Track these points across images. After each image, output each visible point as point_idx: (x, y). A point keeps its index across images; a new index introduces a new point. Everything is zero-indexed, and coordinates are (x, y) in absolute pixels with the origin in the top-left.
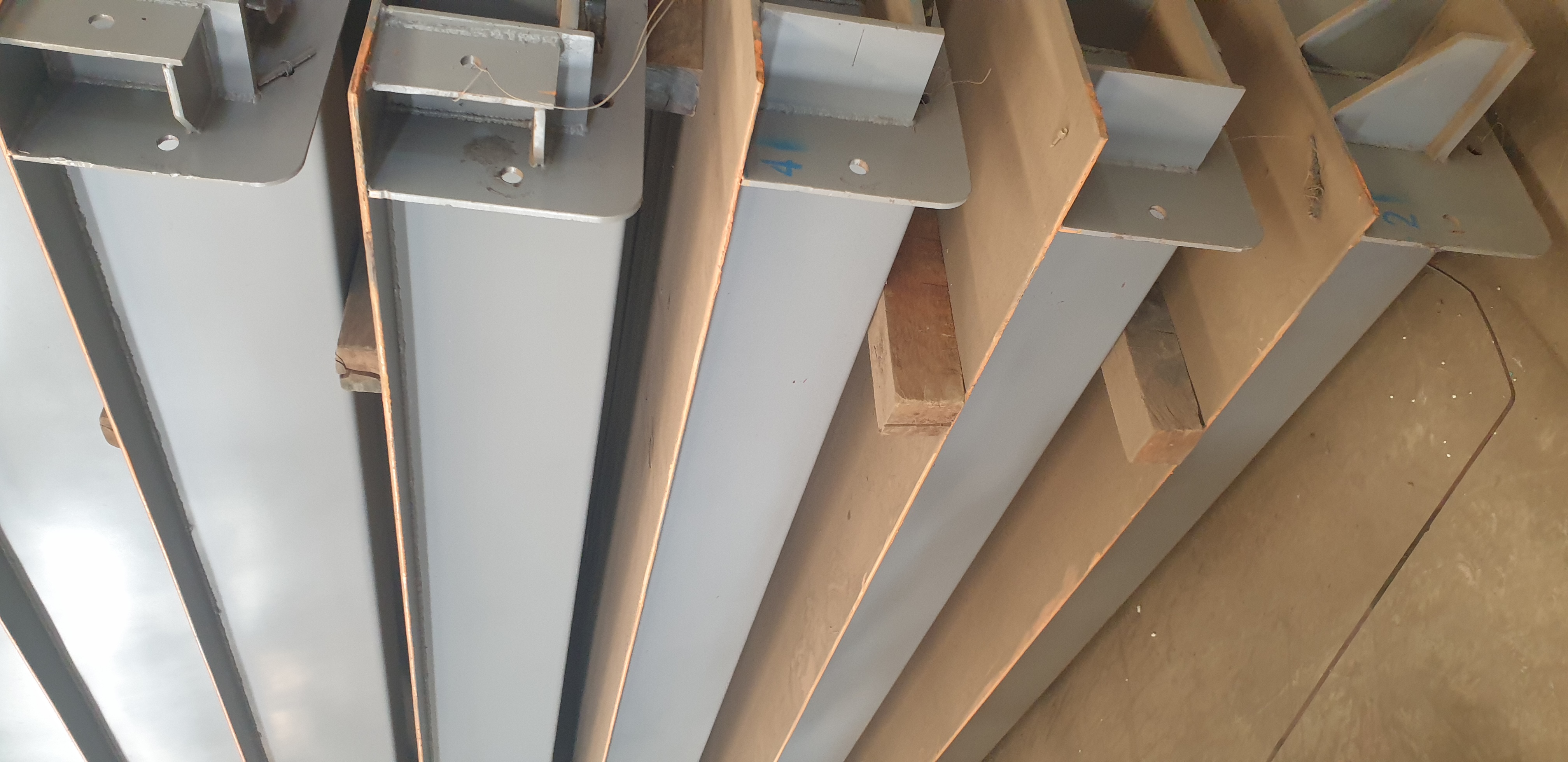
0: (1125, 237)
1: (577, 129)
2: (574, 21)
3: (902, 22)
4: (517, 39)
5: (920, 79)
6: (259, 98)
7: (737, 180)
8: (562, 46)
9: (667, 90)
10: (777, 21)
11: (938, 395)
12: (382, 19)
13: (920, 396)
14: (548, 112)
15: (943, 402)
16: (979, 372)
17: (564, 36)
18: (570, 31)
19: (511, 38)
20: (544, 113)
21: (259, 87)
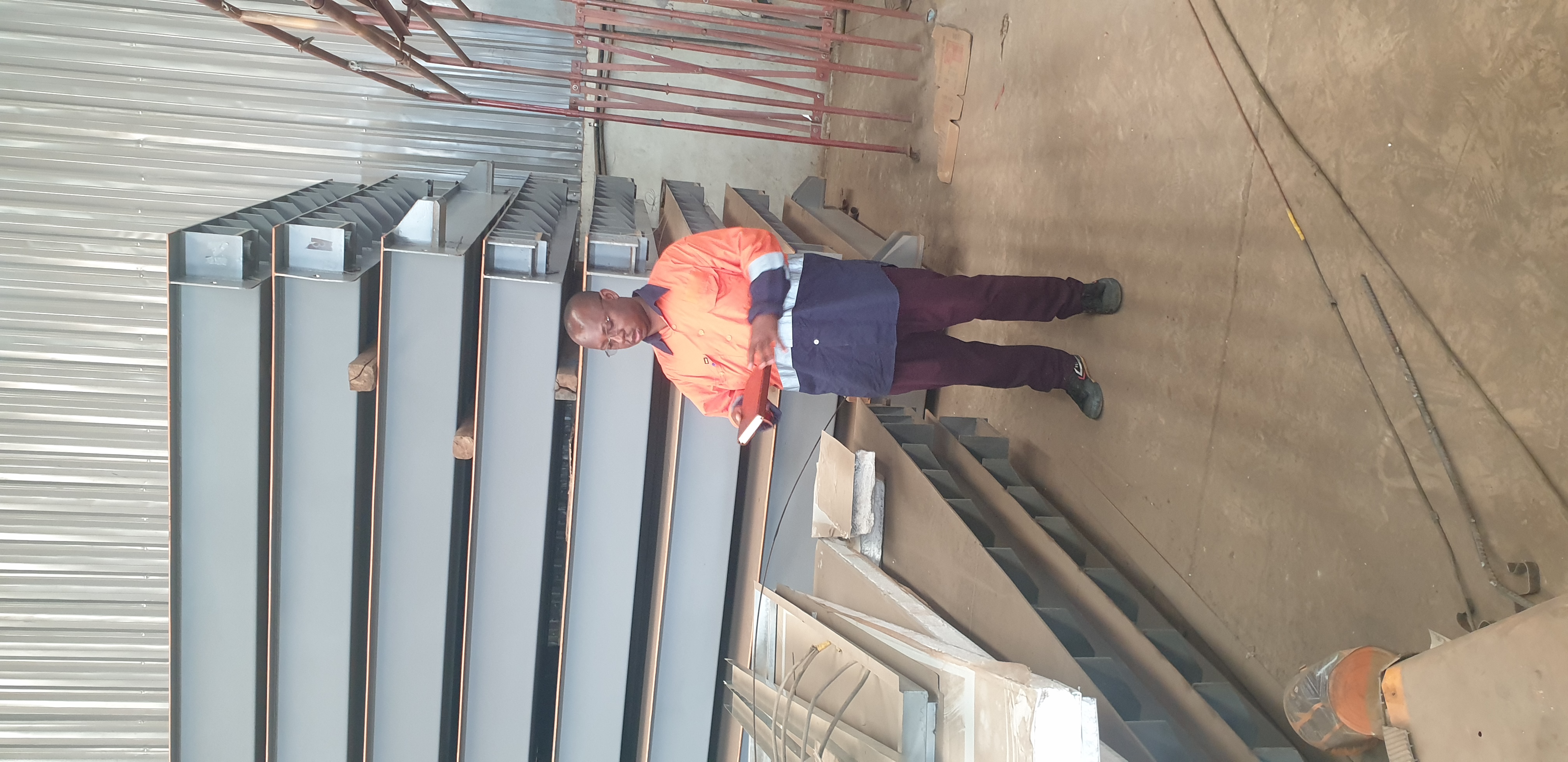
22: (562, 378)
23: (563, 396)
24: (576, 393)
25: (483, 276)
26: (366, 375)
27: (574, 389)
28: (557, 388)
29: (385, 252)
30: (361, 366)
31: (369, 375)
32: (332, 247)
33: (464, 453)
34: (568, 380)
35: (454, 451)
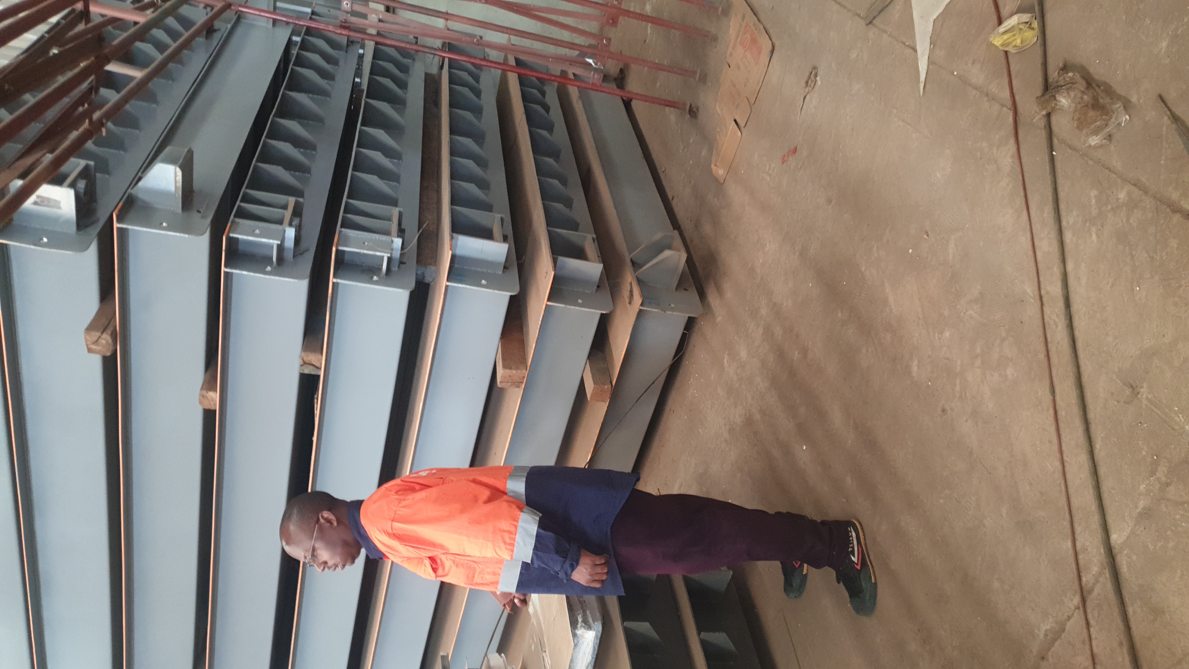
0: (568, 306)
1: (395, 268)
2: (396, 234)
3: (497, 241)
4: (379, 239)
5: (502, 259)
6: (293, 259)
7: (445, 283)
8: (392, 242)
9: (423, 273)
10: (457, 239)
11: (517, 368)
12: (340, 232)
13: (511, 368)
14: (388, 257)
15: (519, 371)
16: (530, 360)
17: (393, 239)
18: (394, 237)
19: (378, 238)
20: (387, 258)
21: (294, 256)
22: (308, 356)
23: (307, 371)
24: (320, 369)
25: (223, 269)
26: (104, 342)
27: (318, 365)
28: (302, 363)
29: (118, 229)
30: (98, 334)
31: (107, 342)
32: (62, 206)
33: (210, 405)
34: (312, 358)
35: (201, 402)
